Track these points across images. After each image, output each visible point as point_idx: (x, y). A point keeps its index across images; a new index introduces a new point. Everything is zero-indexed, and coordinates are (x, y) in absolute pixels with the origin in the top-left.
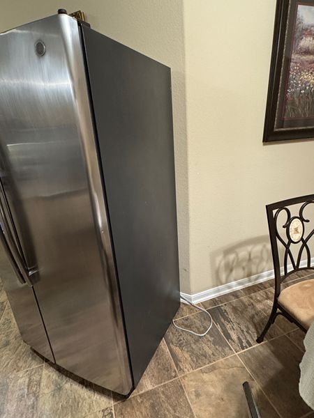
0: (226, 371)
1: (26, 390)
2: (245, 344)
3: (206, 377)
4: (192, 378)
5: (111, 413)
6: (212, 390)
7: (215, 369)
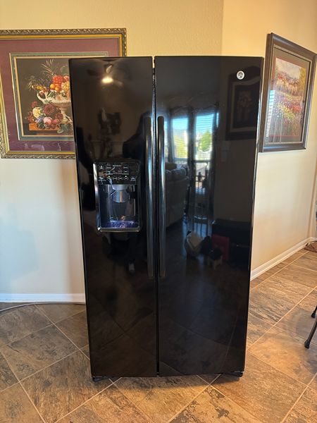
1: (115, 406)
2: (275, 318)
4: (256, 348)
5: (213, 390)
6: (274, 350)
7: (267, 338)
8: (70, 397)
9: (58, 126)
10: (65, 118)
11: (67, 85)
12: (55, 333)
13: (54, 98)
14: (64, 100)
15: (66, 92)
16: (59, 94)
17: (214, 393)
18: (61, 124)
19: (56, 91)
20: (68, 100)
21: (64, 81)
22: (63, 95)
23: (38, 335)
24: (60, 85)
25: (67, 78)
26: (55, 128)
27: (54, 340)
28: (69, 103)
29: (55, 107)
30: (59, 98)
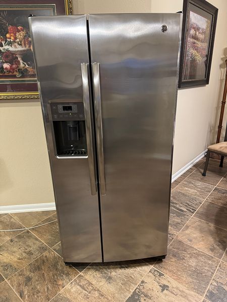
0: (194, 225)
1: (84, 291)
2: (192, 211)
3: (187, 232)
4: (181, 235)
5: (155, 270)
6: (195, 235)
7: (188, 227)
8: (48, 288)
9: (16, 71)
10: (22, 64)
11: (22, 34)
12: (30, 237)
13: (11, 46)
14: (20, 48)
15: (21, 41)
16: (15, 42)
17: (156, 273)
18: (19, 70)
19: (12, 40)
20: (24, 49)
21: (19, 31)
22: (18, 44)
23: (16, 240)
24: (15, 35)
25: (21, 29)
26: (14, 73)
27: (30, 242)
28: (24, 51)
29: (13, 54)
30: (15, 46)
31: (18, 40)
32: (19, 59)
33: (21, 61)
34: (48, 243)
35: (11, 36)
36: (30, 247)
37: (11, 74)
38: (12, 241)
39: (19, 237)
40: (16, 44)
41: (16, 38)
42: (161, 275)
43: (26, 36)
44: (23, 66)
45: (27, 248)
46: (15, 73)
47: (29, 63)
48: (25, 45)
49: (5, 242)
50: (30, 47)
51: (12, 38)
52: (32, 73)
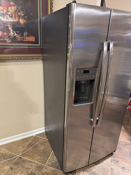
9: (7, 38)
10: (11, 32)
11: (13, 9)
12: (24, 161)
13: (4, 17)
14: (11, 20)
15: (12, 15)
16: (7, 15)
17: (115, 161)
18: (9, 37)
19: (4, 12)
20: (14, 20)
21: (11, 6)
22: (10, 16)
23: (15, 167)
24: (8, 8)
25: (13, 4)
26: (4, 39)
27: (27, 165)
28: (14, 22)
29: (5, 24)
30: (7, 17)
31: (10, 13)
32: (10, 28)
33: (11, 30)
34: (41, 162)
35: (4, 9)
36: (30, 169)
37: (2, 39)
38: (12, 169)
39: (16, 164)
40: (8, 16)
41: (8, 11)
42: (117, 162)
43: (16, 11)
44: (13, 34)
45: (27, 170)
46: (6, 39)
47: (18, 32)
48: (15, 18)
49: (7, 171)
50: (19, 19)
51: (5, 11)
52: (20, 40)
